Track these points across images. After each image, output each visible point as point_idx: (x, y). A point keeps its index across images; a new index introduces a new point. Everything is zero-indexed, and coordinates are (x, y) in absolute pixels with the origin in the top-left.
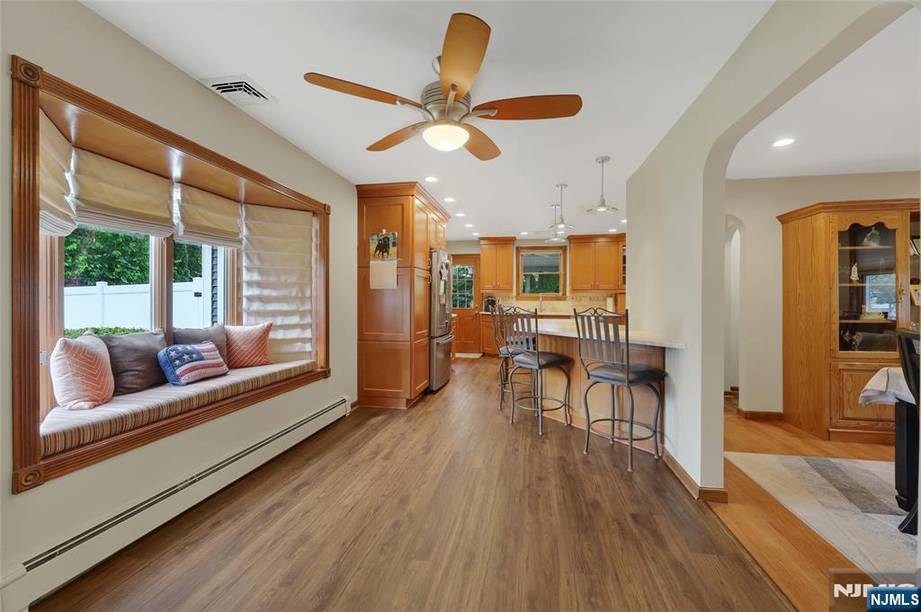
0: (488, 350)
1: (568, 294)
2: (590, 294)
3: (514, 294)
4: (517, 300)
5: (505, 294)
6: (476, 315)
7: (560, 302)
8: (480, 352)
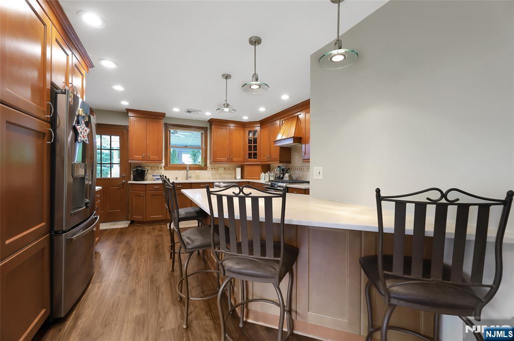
0: (137, 217)
1: (208, 165)
2: (224, 165)
3: (163, 164)
4: (165, 169)
5: (154, 164)
6: (123, 184)
7: (203, 171)
8: (127, 220)
